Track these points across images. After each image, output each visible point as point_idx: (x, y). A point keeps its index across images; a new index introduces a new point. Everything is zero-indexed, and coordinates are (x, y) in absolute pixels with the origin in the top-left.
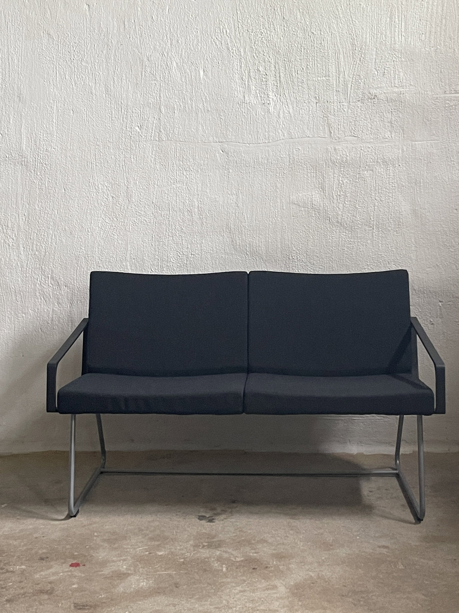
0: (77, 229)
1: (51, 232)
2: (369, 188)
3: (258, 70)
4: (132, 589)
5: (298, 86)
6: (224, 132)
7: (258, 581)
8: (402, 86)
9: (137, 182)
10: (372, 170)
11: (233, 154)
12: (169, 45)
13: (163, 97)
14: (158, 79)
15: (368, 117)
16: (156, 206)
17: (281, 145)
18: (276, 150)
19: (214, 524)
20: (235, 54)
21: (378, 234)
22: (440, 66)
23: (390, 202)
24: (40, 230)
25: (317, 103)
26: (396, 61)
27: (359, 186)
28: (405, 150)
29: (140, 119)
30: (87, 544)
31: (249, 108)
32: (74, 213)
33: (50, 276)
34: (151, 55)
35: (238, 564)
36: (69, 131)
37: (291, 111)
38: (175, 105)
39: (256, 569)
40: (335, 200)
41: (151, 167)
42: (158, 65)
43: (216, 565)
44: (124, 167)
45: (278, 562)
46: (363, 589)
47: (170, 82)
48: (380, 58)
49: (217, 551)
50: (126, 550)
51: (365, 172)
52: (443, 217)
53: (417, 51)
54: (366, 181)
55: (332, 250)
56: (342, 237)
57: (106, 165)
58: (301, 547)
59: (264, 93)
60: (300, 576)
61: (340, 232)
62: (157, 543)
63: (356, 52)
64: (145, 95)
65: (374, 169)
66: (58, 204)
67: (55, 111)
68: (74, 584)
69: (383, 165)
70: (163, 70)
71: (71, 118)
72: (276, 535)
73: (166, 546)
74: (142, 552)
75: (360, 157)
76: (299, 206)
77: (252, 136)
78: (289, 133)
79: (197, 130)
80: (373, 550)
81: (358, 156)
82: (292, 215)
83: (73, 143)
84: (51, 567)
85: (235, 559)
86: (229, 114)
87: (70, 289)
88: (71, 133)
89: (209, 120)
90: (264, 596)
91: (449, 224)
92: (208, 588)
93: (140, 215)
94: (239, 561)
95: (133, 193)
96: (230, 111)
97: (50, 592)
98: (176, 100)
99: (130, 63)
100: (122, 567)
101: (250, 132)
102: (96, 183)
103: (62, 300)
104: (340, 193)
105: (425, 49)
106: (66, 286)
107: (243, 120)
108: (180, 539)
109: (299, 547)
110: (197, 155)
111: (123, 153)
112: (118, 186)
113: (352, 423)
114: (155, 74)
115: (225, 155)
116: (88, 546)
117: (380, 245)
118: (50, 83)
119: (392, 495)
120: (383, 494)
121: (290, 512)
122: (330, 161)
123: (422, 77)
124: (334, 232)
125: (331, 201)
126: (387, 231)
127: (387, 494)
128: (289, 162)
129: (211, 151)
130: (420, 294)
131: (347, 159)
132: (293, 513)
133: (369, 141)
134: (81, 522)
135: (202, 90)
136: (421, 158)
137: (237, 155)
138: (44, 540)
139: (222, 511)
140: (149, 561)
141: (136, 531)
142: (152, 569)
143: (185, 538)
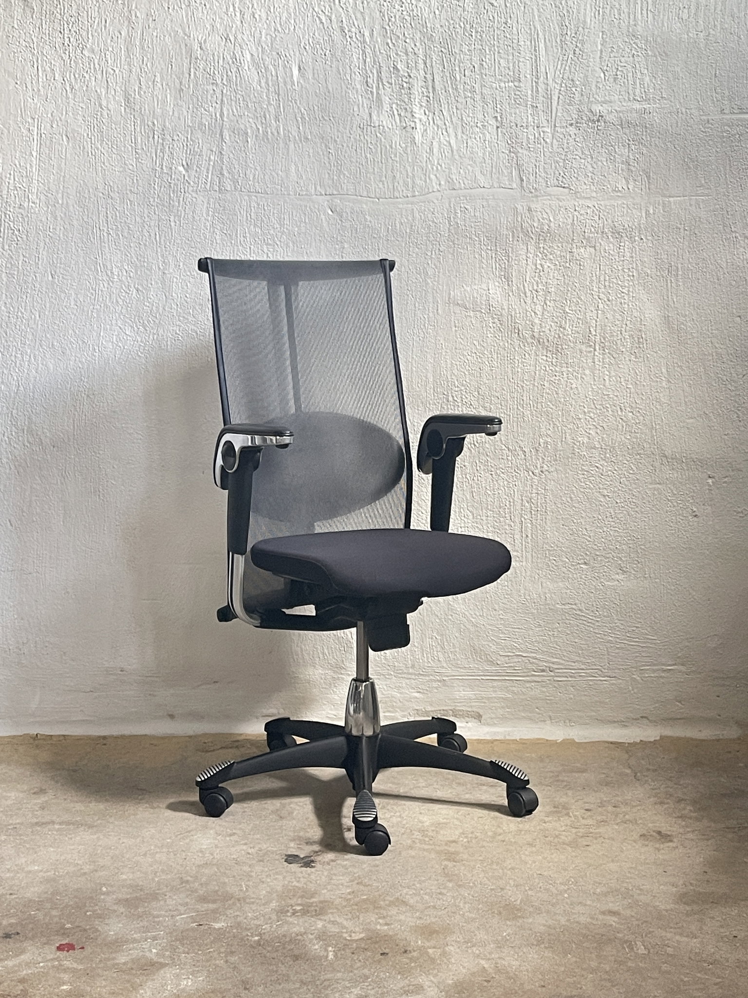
0: (75, 346)
1: (29, 351)
2: (588, 279)
3: (395, 68)
5: (465, 97)
6: (335, 177)
7: (389, 977)
8: (647, 100)
9: (181, 264)
10: (595, 247)
11: (351, 217)
12: (239, 23)
13: (228, 114)
14: (219, 82)
15: (587, 153)
17: (435, 201)
18: (425, 210)
19: (313, 870)
20: (354, 39)
21: (603, 359)
22: (714, 66)
24: (9, 346)
25: (498, 127)
26: (638, 55)
27: (570, 274)
28: (651, 211)
31: (378, 135)
32: (68, 317)
33: (26, 428)
34: (205, 41)
35: (355, 945)
36: (61, 171)
37: (452, 140)
38: (249, 128)
40: (528, 298)
41: (205, 238)
42: (219, 57)
43: (316, 947)
44: (158, 237)
46: (574, 992)
48: (610, 50)
50: (156, 919)
51: (582, 250)
52: (717, 329)
53: (674, 38)
54: (584, 266)
55: (522, 387)
56: (542, 364)
57: (126, 234)
58: (466, 914)
61: (537, 355)
62: (212, 906)
63: (568, 38)
64: (195, 110)
65: (598, 244)
66: (40, 301)
67: (35, 137)
68: (64, 984)
69: (613, 238)
70: (228, 67)
71: (64, 150)
73: (228, 912)
75: (573, 224)
76: (466, 308)
77: (383, 184)
78: (449, 181)
79: (288, 171)
80: (592, 918)
81: (570, 221)
82: (453, 324)
83: (68, 193)
84: (23, 952)
85: (351, 936)
86: (343, 146)
87: (61, 451)
88: (64, 177)
89: (309, 155)
91: (728, 341)
94: (357, 940)
95: (174, 284)
96: (345, 139)
98: (251, 120)
99: (169, 53)
101: (380, 177)
102: (108, 265)
103: (48, 471)
104: (538, 286)
105: (688, 35)
106: (54, 447)
107: (368, 155)
108: (253, 898)
109: (463, 915)
110: (286, 217)
111: (157, 213)
112: (147, 269)
113: (555, 687)
114: (214, 73)
115: (336, 217)
116: (90, 911)
117: (607, 378)
118: (26, 87)
119: (624, 816)
120: (609, 815)
121: (446, 847)
122: (519, 229)
123: (683, 84)
124: (526, 355)
125: (522, 300)
126: (618, 354)
127: (616, 816)
128: (449, 232)
129: (312, 211)
130: (675, 464)
131: (549, 227)
132: (452, 849)
133: (589, 196)
134: (79, 867)
135: (295, 103)
136: (679, 226)
137: (357, 218)
138: (13, 899)
139: (327, 845)
140: (198, 940)
141: (176, 883)
142: (203, 954)
143: (262, 897)
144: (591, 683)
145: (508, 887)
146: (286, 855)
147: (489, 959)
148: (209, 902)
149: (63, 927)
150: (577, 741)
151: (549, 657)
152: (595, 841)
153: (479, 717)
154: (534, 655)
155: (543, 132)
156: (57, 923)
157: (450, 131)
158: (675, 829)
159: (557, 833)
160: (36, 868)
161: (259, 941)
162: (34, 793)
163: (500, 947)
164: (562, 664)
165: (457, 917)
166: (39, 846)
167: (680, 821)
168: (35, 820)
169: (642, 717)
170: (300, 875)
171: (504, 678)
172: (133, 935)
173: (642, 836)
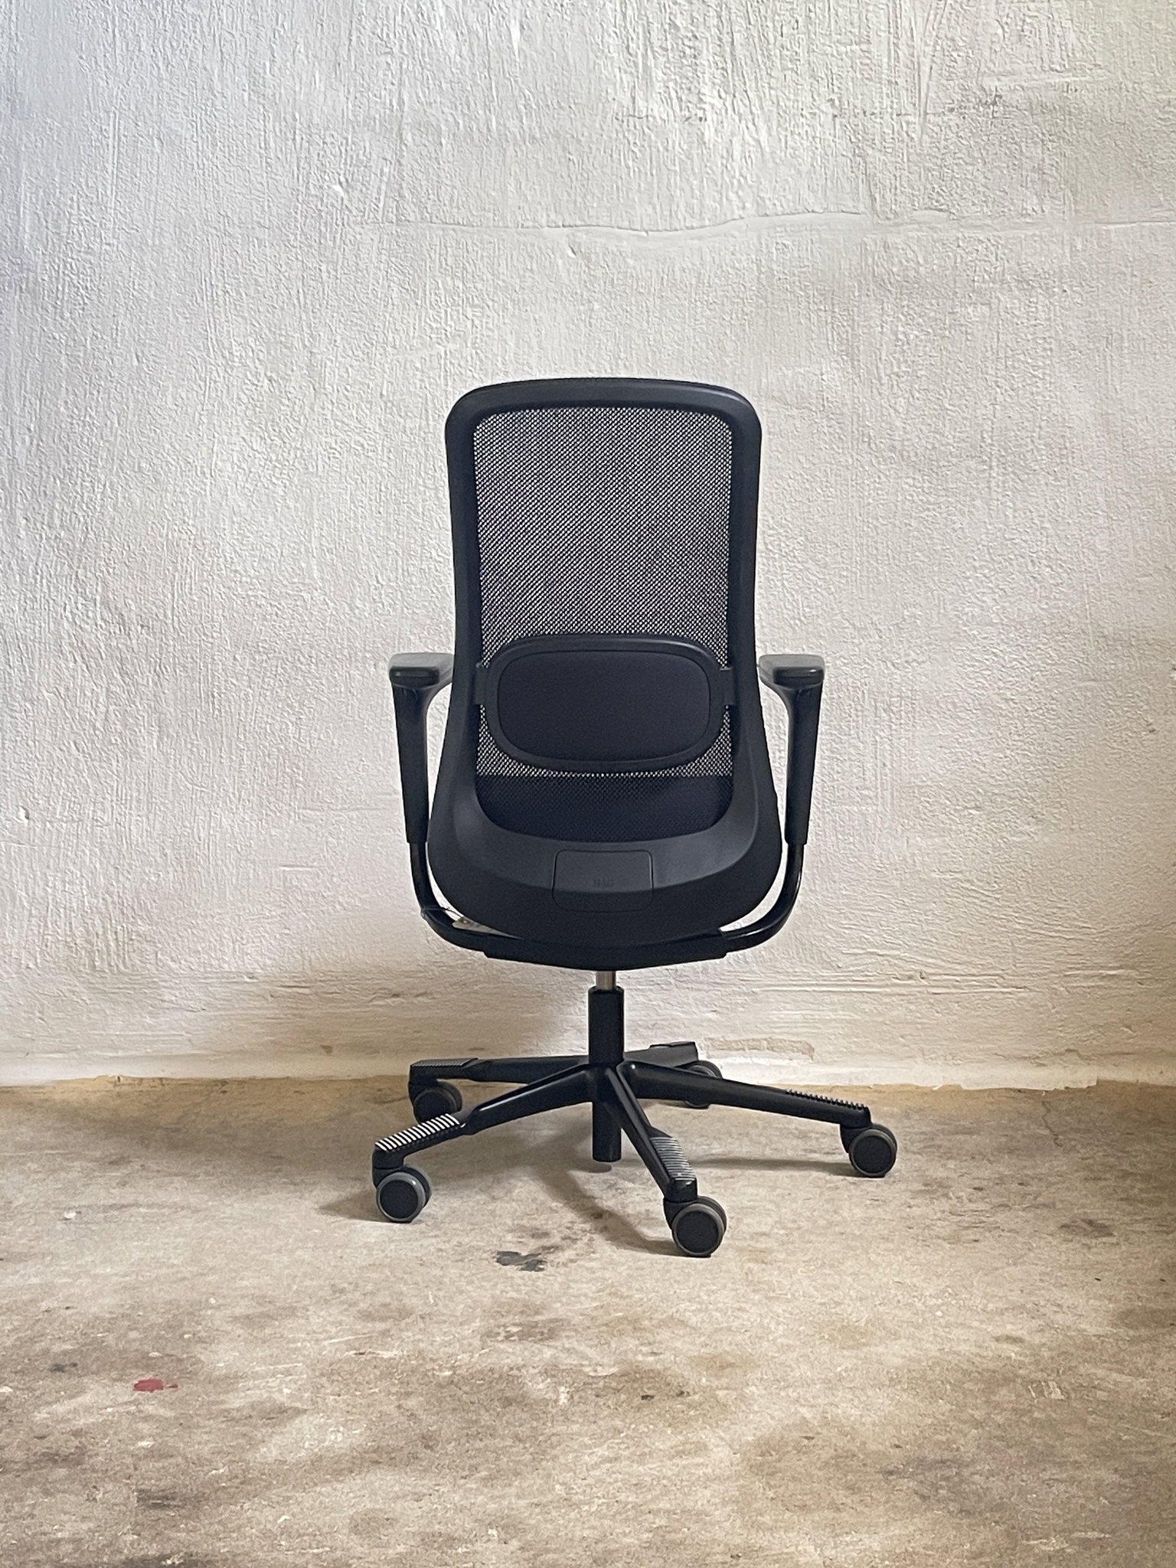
0: (173, 468)
1: (103, 478)
2: (980, 355)
3: (673, 25)
4: (303, 1453)
5: (784, 69)
6: (579, 199)
7: (654, 1431)
8: (1072, 70)
9: (338, 338)
10: (989, 304)
11: (604, 261)
13: (410, 101)
14: (396, 50)
15: (976, 155)
16: (389, 405)
17: (737, 234)
18: (721, 249)
19: (540, 1274)
21: (1004, 482)
23: (1038, 393)
24: (72, 470)
25: (835, 116)
27: (950, 348)
28: (1079, 247)
29: (345, 163)
30: (186, 1329)
31: (646, 130)
32: (164, 422)
33: (98, 598)
35: (601, 1384)
36: (150, 193)
37: (763, 137)
38: (443, 122)
39: (652, 1397)
40: (884, 388)
42: (395, 11)
43: (539, 1387)
44: (301, 296)
45: (712, 1379)
46: (947, 1455)
47: (427, 60)
49: (546, 1350)
50: (291, 1345)
51: (970, 310)
54: (972, 334)
55: (876, 527)
56: (906, 491)
57: (252, 292)
58: (779, 1340)
59: (689, 89)
60: (772, 1418)
61: (899, 478)
62: (380, 1326)
64: (358, 95)
65: (995, 301)
66: (119, 399)
67: (110, 144)
68: (143, 1438)
69: (1019, 290)
70: (409, 26)
71: (155, 161)
72: (711, 1307)
73: (405, 1335)
74: (337, 1350)
75: (954, 268)
76: (786, 404)
77: (654, 208)
79: (504, 192)
80: (980, 1347)
81: (950, 263)
82: (765, 428)
83: (161, 229)
84: (82, 1391)
85: (596, 1371)
86: (590, 148)
87: (153, 634)
88: (156, 203)
89: (537, 163)
90: (670, 1473)
92: (515, 1450)
93: (346, 428)
94: (605, 1377)
95: (327, 370)
96: (594, 137)
97: (74, 1460)
98: (446, 110)
99: (318, 7)
100: (280, 1391)
101: (650, 197)
102: (225, 340)
103: (133, 664)
104: (899, 368)
106: (142, 626)
107: (630, 163)
108: (444, 1315)
109: (774, 1340)
110: (503, 262)
111: (300, 258)
112: (286, 347)
113: (930, 1003)
114: (388, 35)
115: (580, 261)
116: (189, 1332)
117: (1009, 512)
118: (96, 63)
119: (1035, 1198)
120: (1012, 1196)
121: (752, 1243)
122: (870, 278)
123: (1129, 43)
124: (882, 476)
125: (874, 390)
126: (1028, 474)
127: (1024, 1196)
128: (759, 282)
129: (541, 252)
130: (1120, 648)
131: (917, 272)
132: (761, 1246)
133: (979, 223)
134: (175, 1269)
135: (516, 82)
136: (1123, 269)
137: (614, 262)
138: (71, 1316)
139: (564, 1239)
140: (356, 1375)
141: (326, 1293)
142: (363, 1396)
143: (459, 1314)
144: (987, 997)
145: (846, 1302)
146: (499, 1253)
147: (812, 1406)
148: (374, 1320)
149: (145, 1356)
150: (965, 1087)
151: (920, 955)
152: (987, 1234)
153: (810, 1051)
154: (896, 952)
155: (908, 123)
156: (137, 1350)
157: (760, 123)
158: (1117, 1218)
159: (928, 1222)
160: (109, 1270)
161: (450, 1377)
162: (111, 1163)
163: (830, 1389)
164: (941, 967)
165: (765, 1344)
166: (114, 1239)
167: (1124, 1206)
168: (112, 1202)
169: (1069, 1051)
170: (520, 1281)
171: (848, 989)
172: (253, 1367)
173: (1063, 1226)
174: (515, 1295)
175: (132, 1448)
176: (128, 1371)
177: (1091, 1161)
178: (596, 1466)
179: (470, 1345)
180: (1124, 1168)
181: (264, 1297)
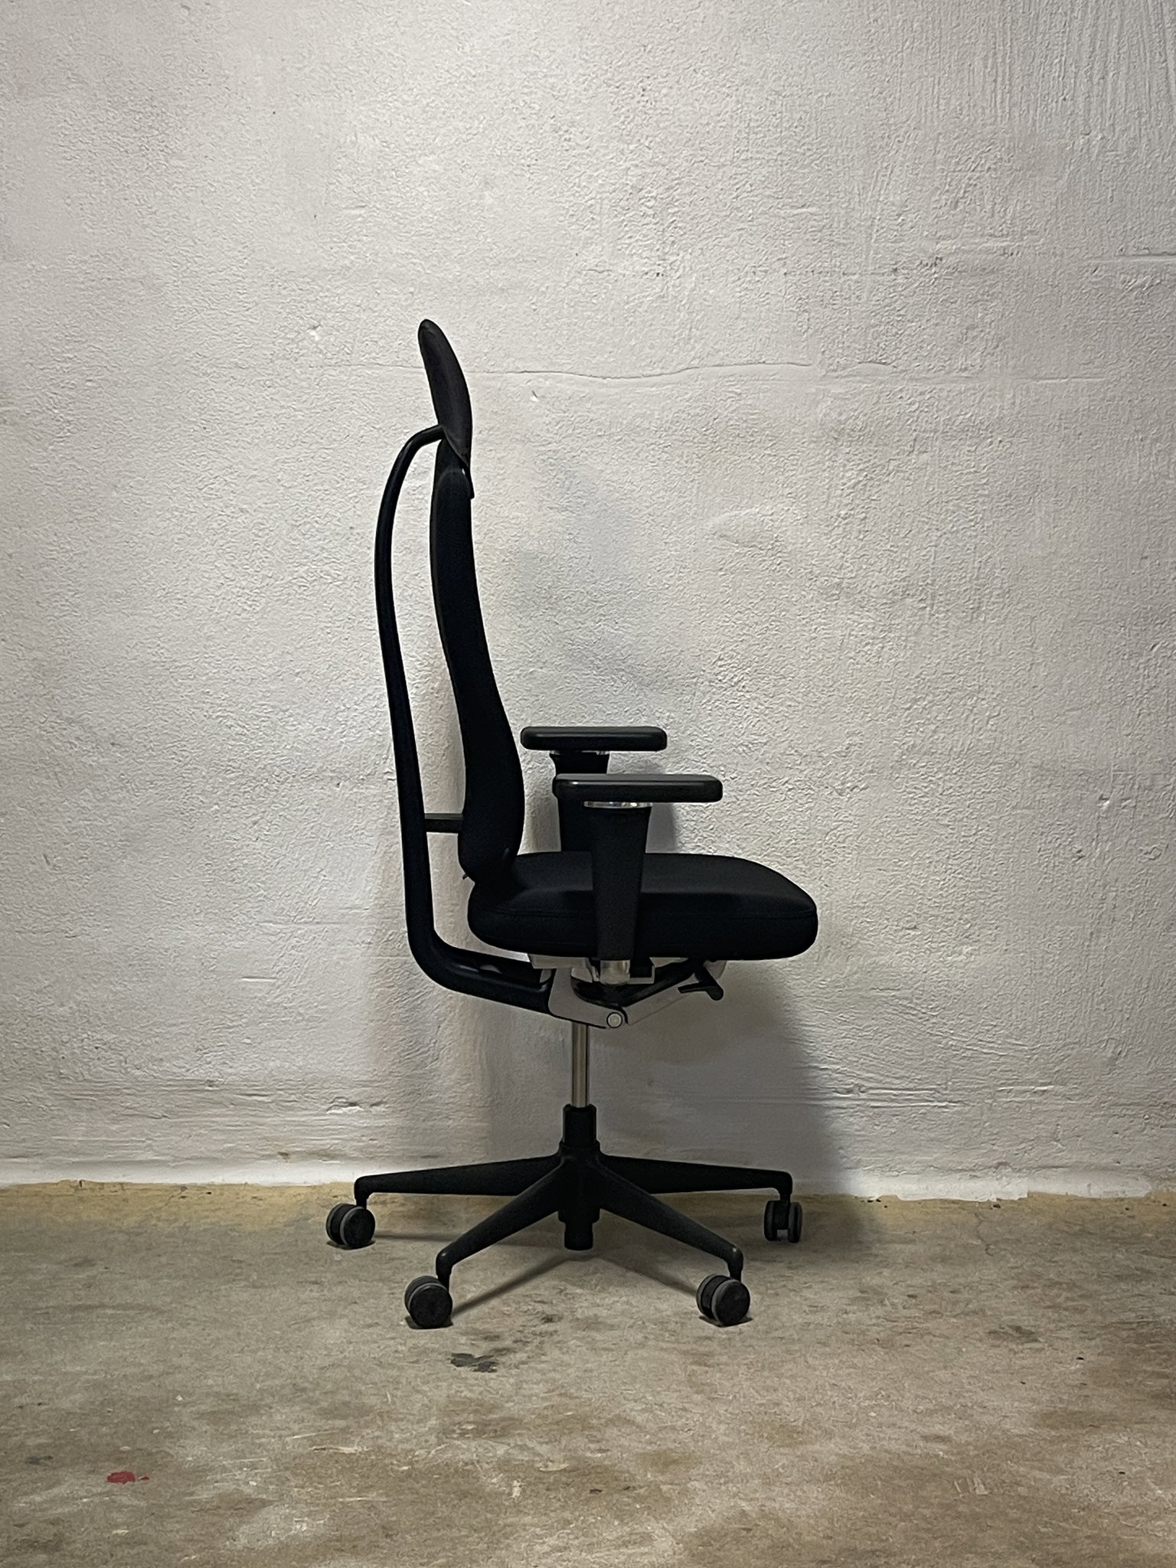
7: (601, 1522)
8: (1009, 235)
11: (565, 405)
17: (690, 382)
18: (675, 396)
19: (493, 1375)
21: (941, 620)
25: (785, 274)
26: (995, 169)
28: (1014, 400)
29: (320, 310)
30: (154, 1425)
31: (607, 284)
35: (552, 1478)
39: (600, 1491)
43: (494, 1481)
45: (658, 1475)
46: (877, 1545)
49: (498, 1446)
50: (257, 1441)
53: (1049, 144)
58: (721, 1438)
59: (648, 247)
60: (713, 1511)
62: (340, 1423)
63: (890, 142)
68: (117, 1526)
72: (655, 1406)
73: (365, 1431)
74: (299, 1446)
76: (735, 542)
77: (613, 357)
78: (712, 353)
80: (908, 1445)
82: (716, 566)
84: (58, 1483)
85: (546, 1466)
86: (553, 300)
90: (617, 1561)
92: (471, 1539)
94: (555, 1472)
97: (53, 1546)
100: (247, 1484)
101: (609, 346)
108: (401, 1413)
109: (716, 1438)
113: (869, 1116)
116: (158, 1428)
119: (967, 1305)
120: (944, 1303)
127: (955, 1303)
132: (702, 1349)
134: (143, 1368)
138: (43, 1412)
139: (516, 1342)
140: (318, 1470)
141: (287, 1391)
142: (327, 1488)
143: (415, 1412)
144: (924, 1111)
145: (784, 1402)
146: (453, 1355)
147: (751, 1499)
148: (335, 1418)
149: (117, 1449)
150: (901, 1198)
151: (858, 1069)
152: (920, 1340)
154: (837, 1067)
155: (853, 282)
156: (108, 1445)
158: (1042, 1324)
159: (863, 1328)
160: (78, 1368)
161: (408, 1471)
162: (76, 1265)
163: (769, 1484)
164: (882, 1082)
165: (707, 1442)
167: (1050, 1313)
168: (77, 1303)
169: (1000, 1164)
170: (472, 1382)
172: (221, 1461)
173: (990, 1333)
174: (469, 1395)
175: (106, 1535)
176: (100, 1464)
177: (1020, 1271)
178: (547, 1554)
179: (426, 1441)
180: (1052, 1276)
181: (228, 1396)
